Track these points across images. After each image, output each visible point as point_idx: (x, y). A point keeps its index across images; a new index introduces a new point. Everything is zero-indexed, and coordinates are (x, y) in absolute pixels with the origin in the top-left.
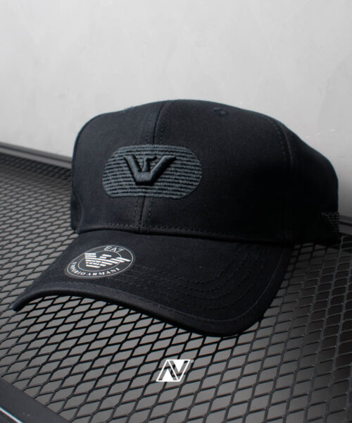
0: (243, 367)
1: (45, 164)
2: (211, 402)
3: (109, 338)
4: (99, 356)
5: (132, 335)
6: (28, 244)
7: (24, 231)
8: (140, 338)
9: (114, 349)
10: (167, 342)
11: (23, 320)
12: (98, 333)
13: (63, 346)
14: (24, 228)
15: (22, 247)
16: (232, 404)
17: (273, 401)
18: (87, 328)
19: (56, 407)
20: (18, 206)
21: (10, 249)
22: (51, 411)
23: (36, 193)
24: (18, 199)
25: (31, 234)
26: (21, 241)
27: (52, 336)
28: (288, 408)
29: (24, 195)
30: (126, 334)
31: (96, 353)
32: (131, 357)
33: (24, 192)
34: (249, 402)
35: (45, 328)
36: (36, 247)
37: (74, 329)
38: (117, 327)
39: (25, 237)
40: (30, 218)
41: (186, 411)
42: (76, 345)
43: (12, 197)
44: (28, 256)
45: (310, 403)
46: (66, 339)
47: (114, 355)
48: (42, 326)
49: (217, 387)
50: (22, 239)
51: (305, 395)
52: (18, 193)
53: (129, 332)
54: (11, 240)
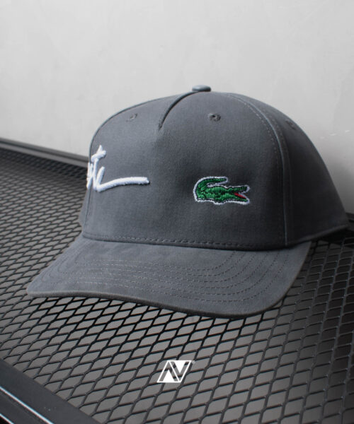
0: (260, 364)
1: (65, 164)
2: (229, 397)
3: (128, 335)
4: (119, 352)
5: (151, 331)
6: (49, 242)
7: (45, 230)
8: (159, 334)
9: (133, 345)
10: (185, 339)
11: (43, 317)
12: (117, 329)
13: (83, 342)
14: (45, 227)
15: (42, 245)
16: (249, 400)
17: (290, 398)
18: (106, 324)
19: (76, 402)
20: (38, 205)
21: (31, 247)
22: (72, 406)
23: (55, 192)
24: (38, 198)
25: (52, 232)
26: (42, 239)
27: (72, 332)
28: (305, 404)
29: (44, 194)
30: (145, 331)
31: (115, 350)
32: (150, 353)
33: (44, 191)
34: (266, 398)
35: (65, 325)
36: (56, 245)
37: (94, 325)
38: (136, 324)
39: (45, 235)
40: (51, 217)
41: (204, 407)
42: (96, 341)
43: (32, 196)
44: (49, 254)
45: (326, 400)
46: (86, 335)
47: (133, 351)
48: (62, 322)
49: (234, 384)
50: (42, 237)
51: (321, 391)
52: (38, 192)
53: (147, 329)
54: (31, 238)
